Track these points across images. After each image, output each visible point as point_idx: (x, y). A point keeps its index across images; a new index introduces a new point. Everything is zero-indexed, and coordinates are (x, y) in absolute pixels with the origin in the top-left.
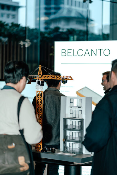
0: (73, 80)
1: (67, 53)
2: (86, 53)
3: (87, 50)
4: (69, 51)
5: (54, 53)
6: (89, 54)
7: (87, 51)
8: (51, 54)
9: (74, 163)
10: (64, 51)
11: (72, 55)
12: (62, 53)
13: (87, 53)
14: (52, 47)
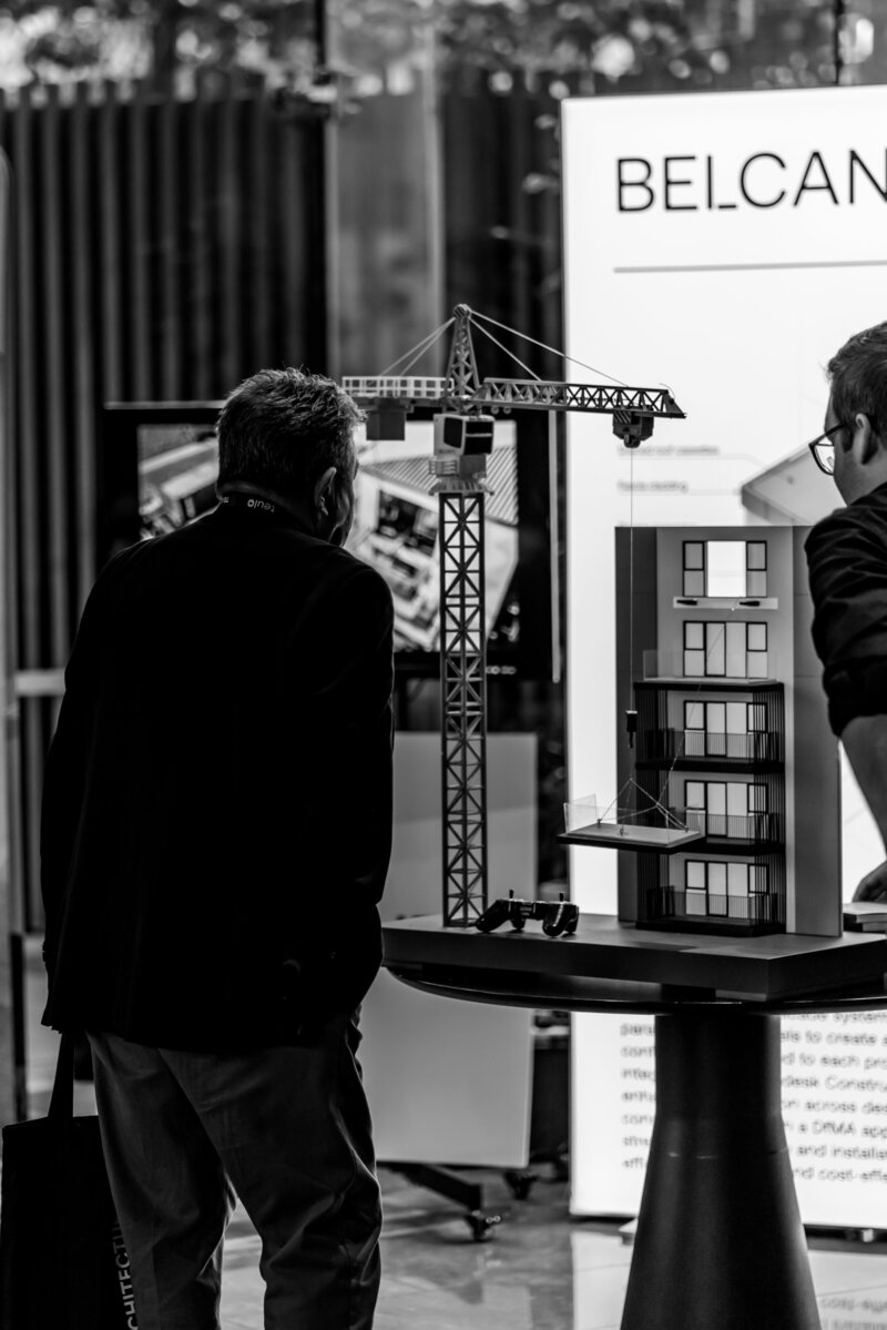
0: (681, 415)
1: (657, 183)
2: (810, 182)
3: (816, 155)
4: (677, 170)
5: (557, 175)
6: (829, 187)
7: (816, 165)
8: (534, 182)
9: (719, 993)
10: (633, 172)
11: (702, 201)
12: (621, 184)
13: (816, 179)
14: (545, 122)
